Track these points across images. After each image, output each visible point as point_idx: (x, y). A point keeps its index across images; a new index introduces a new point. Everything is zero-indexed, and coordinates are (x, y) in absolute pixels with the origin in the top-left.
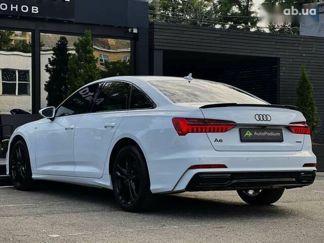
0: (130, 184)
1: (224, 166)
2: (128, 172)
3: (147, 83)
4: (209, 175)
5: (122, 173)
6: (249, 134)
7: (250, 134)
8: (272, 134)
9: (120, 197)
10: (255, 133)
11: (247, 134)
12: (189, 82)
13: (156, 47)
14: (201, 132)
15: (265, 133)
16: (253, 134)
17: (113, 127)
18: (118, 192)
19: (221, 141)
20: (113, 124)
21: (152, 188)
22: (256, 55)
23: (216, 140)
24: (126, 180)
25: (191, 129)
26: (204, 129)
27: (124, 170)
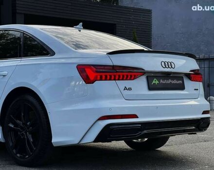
0: (27, 136)
1: (135, 116)
2: (23, 124)
3: (41, 30)
4: (120, 126)
5: (16, 125)
6: (155, 82)
7: (157, 82)
8: (175, 82)
9: (14, 151)
10: (161, 81)
11: (154, 82)
12: (80, 31)
13: (18, 11)
14: (110, 79)
15: (170, 81)
16: (159, 82)
17: (4, 76)
18: (11, 144)
19: (130, 89)
20: (5, 73)
21: (54, 140)
22: (98, 21)
23: (125, 89)
24: (21, 132)
25: (99, 77)
26: (113, 76)
27: (18, 121)
